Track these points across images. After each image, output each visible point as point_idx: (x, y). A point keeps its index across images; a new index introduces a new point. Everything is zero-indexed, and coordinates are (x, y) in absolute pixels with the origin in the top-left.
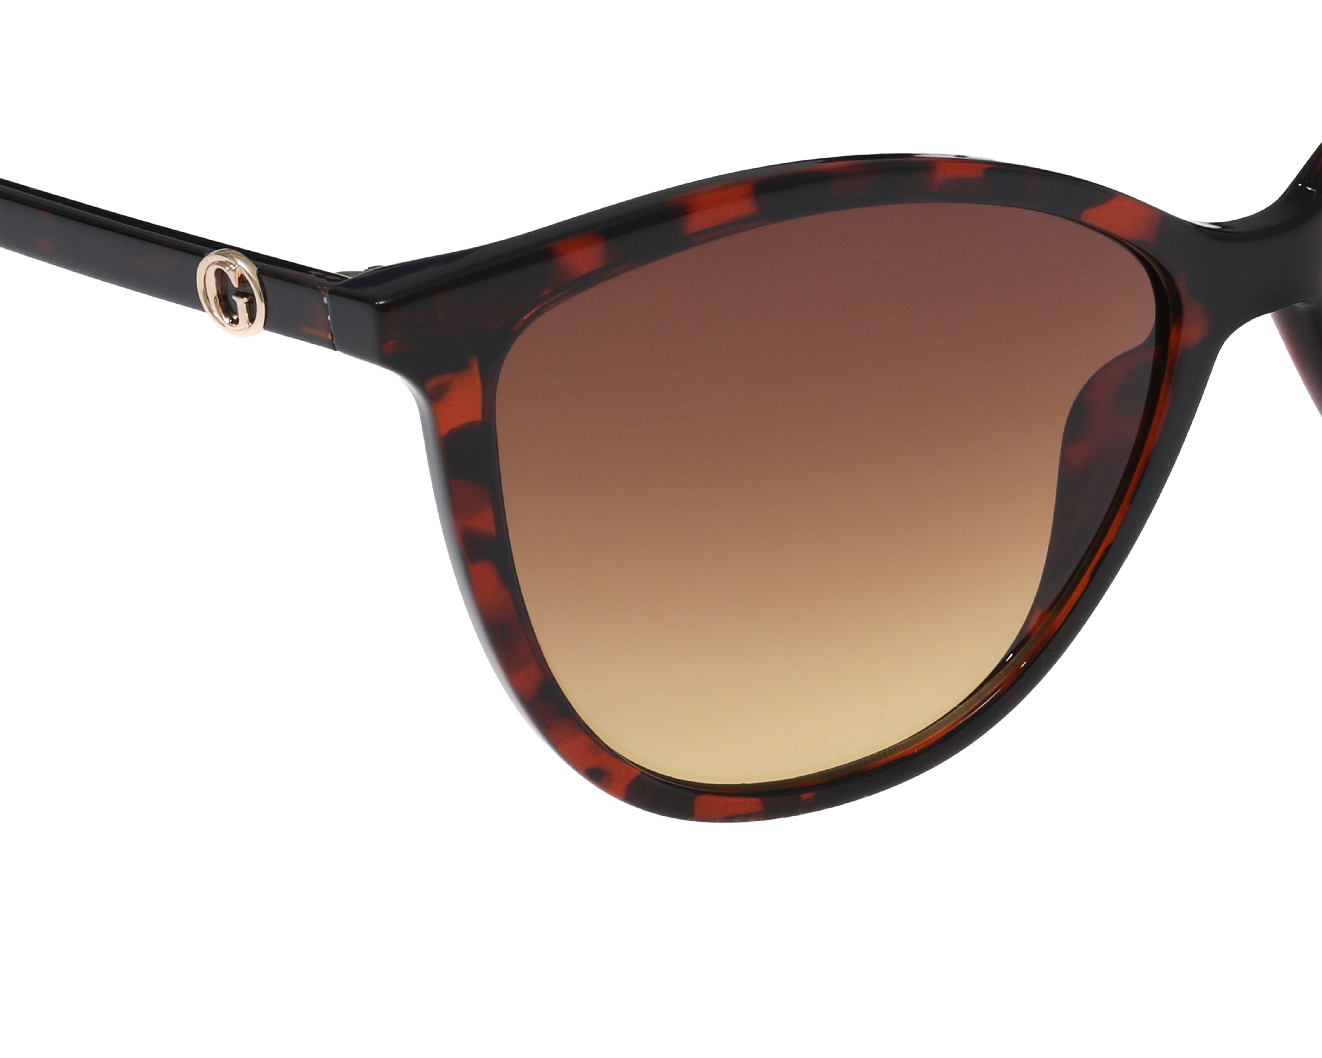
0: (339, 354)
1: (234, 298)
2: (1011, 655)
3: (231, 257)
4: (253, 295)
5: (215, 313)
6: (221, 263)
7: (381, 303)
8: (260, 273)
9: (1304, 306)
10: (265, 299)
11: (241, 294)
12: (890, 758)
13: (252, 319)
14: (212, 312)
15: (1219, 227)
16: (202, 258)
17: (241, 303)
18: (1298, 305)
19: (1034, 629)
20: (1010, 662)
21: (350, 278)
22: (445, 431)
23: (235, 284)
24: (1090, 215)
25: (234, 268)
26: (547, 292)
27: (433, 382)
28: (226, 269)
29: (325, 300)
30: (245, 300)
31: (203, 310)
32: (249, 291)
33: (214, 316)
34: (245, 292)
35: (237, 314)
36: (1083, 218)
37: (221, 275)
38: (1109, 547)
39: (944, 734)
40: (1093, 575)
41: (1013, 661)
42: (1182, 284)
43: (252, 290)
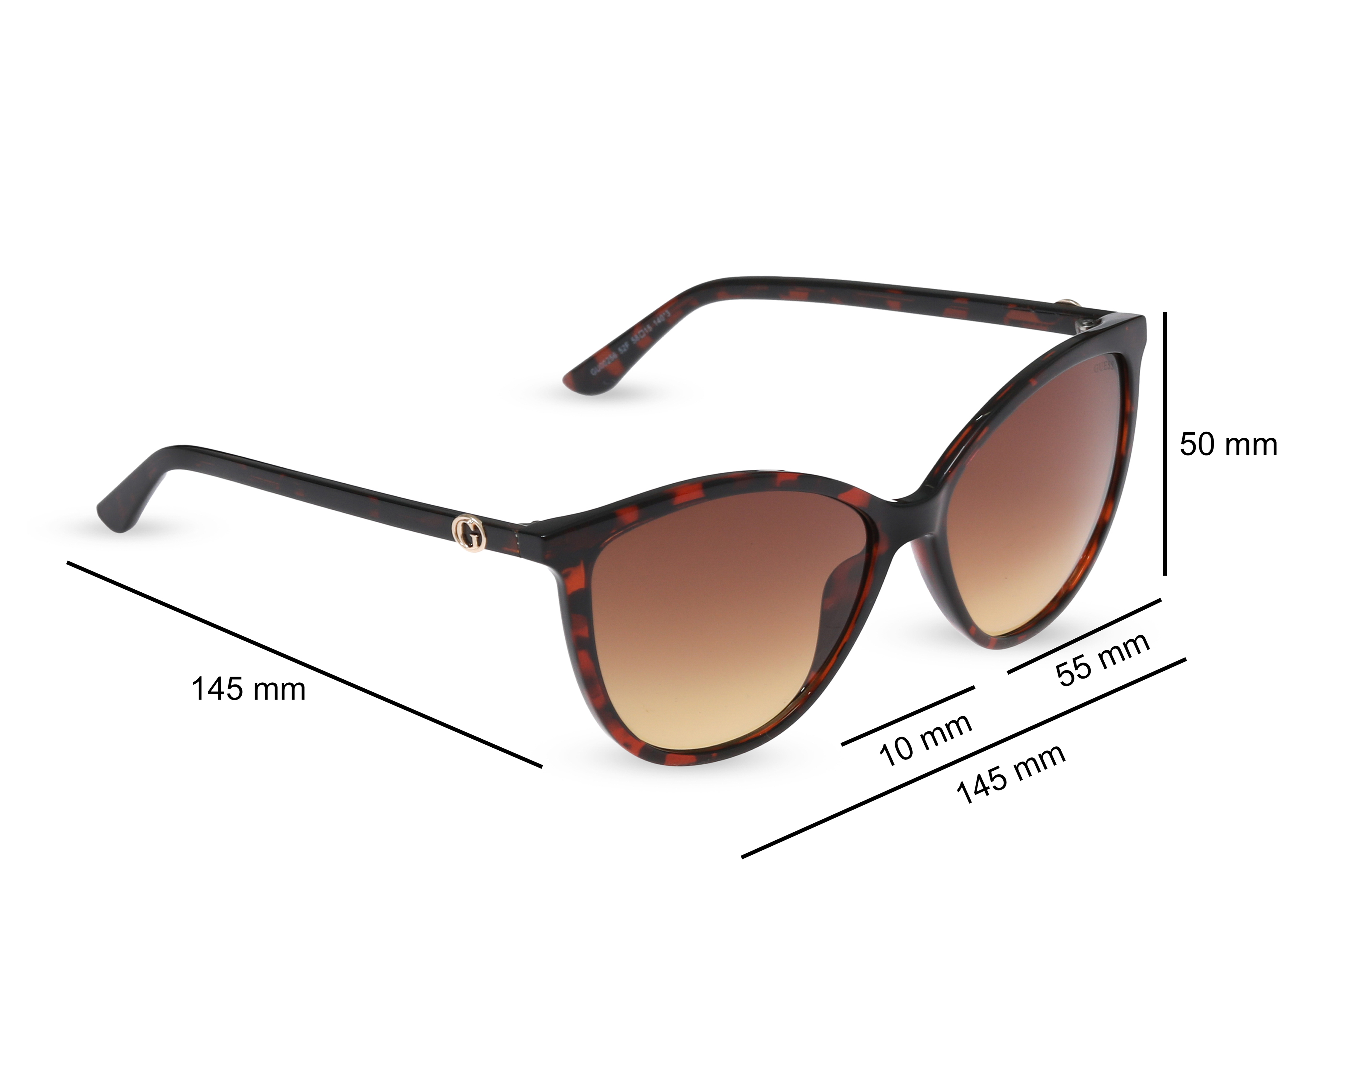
0: (522, 559)
1: (471, 535)
2: (804, 688)
3: (469, 517)
4: (480, 534)
5: (461, 543)
6: (465, 520)
7: (543, 536)
8: (483, 524)
9: (930, 536)
10: (486, 536)
11: (474, 534)
12: (750, 738)
13: (479, 544)
14: (459, 542)
15: (896, 501)
16: (453, 518)
17: (474, 538)
18: (927, 536)
19: (811, 681)
20: (804, 693)
21: (526, 526)
22: (570, 592)
23: (472, 529)
24: (842, 497)
25: (471, 522)
26: (614, 531)
27: (566, 571)
28: (468, 523)
29: (516, 536)
30: (476, 536)
31: (454, 540)
32: (478, 532)
33: (461, 545)
34: (476, 532)
35: (472, 543)
36: (839, 498)
37: (465, 526)
38: (845, 643)
39: (773, 727)
40: (838, 656)
41: (805, 691)
42: (879, 525)
43: (480, 532)
